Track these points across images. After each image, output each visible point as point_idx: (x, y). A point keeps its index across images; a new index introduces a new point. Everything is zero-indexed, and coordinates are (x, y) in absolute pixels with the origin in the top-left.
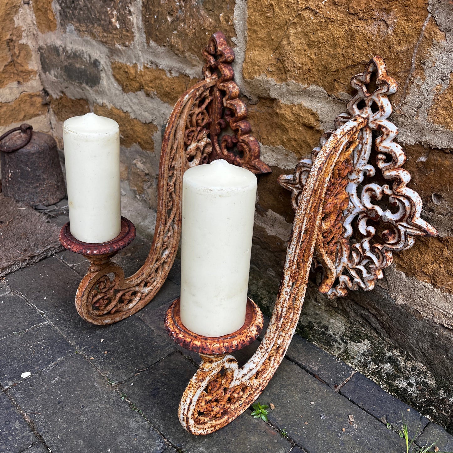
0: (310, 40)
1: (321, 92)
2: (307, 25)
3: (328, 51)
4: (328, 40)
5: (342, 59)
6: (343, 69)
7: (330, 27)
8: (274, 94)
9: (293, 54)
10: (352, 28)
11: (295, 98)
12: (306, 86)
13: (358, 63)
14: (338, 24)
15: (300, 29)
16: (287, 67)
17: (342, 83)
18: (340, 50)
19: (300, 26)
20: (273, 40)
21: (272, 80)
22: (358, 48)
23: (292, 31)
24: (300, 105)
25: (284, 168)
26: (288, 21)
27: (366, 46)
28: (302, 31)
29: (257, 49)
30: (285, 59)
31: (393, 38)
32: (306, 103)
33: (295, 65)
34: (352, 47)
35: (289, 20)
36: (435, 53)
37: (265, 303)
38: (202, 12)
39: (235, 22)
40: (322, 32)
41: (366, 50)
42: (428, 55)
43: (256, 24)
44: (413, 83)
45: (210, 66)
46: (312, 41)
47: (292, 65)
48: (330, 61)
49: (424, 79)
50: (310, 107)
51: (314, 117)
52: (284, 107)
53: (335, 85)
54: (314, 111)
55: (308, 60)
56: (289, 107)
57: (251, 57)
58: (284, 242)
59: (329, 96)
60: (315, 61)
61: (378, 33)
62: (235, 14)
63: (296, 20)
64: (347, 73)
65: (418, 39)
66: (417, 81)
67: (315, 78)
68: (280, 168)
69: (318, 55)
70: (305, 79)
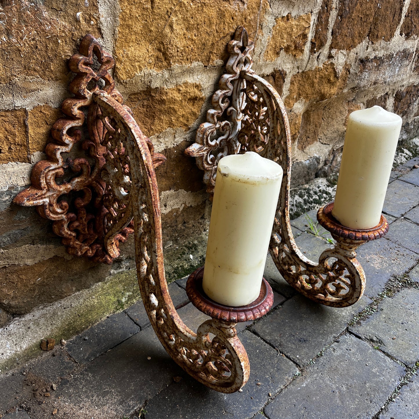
0: (189, 24)
1: (199, 66)
2: (187, 11)
3: (205, 30)
4: (205, 21)
5: (216, 34)
6: (217, 42)
7: (205, 10)
8: (155, 84)
9: (176, 40)
10: (222, 8)
11: (178, 79)
12: (190, 65)
13: (227, 34)
14: (211, 6)
15: (180, 16)
16: (171, 53)
17: (215, 53)
18: (214, 27)
19: (180, 13)
20: (151, 31)
21: (154, 72)
22: (227, 23)
23: (174, 19)
24: (186, 83)
25: (173, 146)
26: (169, 10)
27: (232, 20)
28: (181, 18)
29: (131, 44)
30: (169, 46)
31: (247, 12)
32: (190, 80)
33: (179, 50)
34: (222, 23)
35: (171, 9)
36: (266, 17)
37: (186, 266)
38: (46, 14)
39: (102, 19)
40: (199, 15)
41: (232, 23)
42: (264, 19)
43: (131, 18)
44: (258, 39)
45: (93, 79)
46: (192, 24)
47: (176, 50)
48: (207, 38)
49: (263, 35)
50: (194, 82)
51: (198, 89)
52: (170, 91)
53: (210, 56)
54: (198, 83)
55: (189, 43)
56: (174, 90)
57: (127, 55)
58: (179, 208)
59: (205, 66)
60: (196, 41)
61: (239, 9)
62: (100, 10)
63: (177, 8)
64: (220, 44)
65: (259, 10)
66: (260, 37)
67: (195, 56)
68: (170, 149)
69: (198, 36)
70: (188, 60)
